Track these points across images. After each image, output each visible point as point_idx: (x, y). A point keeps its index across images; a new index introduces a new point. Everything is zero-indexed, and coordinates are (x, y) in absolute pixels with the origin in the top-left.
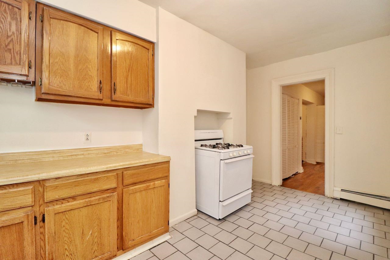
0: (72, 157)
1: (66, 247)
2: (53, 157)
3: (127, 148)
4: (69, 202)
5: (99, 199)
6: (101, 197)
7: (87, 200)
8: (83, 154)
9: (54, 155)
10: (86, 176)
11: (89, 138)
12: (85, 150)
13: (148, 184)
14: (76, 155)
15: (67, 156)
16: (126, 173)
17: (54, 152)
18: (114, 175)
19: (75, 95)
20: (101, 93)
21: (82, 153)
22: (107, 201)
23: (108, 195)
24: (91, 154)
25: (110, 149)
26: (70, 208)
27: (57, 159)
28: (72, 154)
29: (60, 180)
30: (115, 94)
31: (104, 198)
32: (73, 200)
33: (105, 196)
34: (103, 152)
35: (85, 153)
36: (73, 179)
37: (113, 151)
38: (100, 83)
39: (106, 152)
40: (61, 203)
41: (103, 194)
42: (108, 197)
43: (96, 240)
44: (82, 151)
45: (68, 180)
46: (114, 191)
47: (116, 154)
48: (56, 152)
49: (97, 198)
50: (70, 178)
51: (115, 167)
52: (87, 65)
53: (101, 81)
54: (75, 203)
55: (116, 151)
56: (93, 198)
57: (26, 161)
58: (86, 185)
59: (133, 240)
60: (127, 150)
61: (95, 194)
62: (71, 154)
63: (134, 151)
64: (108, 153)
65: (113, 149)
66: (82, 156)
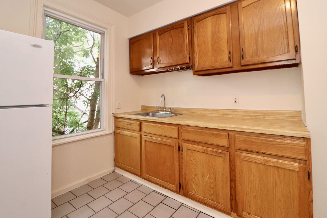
0: (224, 115)
1: (193, 176)
2: (212, 114)
3: (277, 114)
4: (195, 145)
5: (213, 152)
6: (215, 150)
7: (205, 148)
8: (232, 115)
9: (213, 112)
10: (205, 129)
11: (237, 101)
12: (233, 111)
13: (266, 158)
14: (226, 114)
15: (221, 114)
16: (237, 136)
17: (213, 110)
18: (225, 135)
19: (212, 68)
20: (230, 62)
21: (231, 113)
22: (219, 156)
23: (221, 151)
24: (238, 115)
25: (256, 113)
26: (195, 149)
27: (214, 115)
28: (225, 113)
29: (191, 127)
30: (243, 60)
31: (217, 153)
32: (197, 145)
33: (218, 151)
34: (249, 115)
35: (233, 113)
36: (196, 129)
37: (260, 115)
38: (230, 53)
39: (252, 115)
40: (194, 144)
41: (217, 149)
42: (220, 153)
43: (212, 186)
44: (231, 112)
45: (193, 129)
46: (228, 150)
47: (263, 118)
48: (214, 110)
49: (212, 149)
50: (195, 128)
51: (226, 127)
52: (220, 43)
53: (230, 52)
54: (197, 147)
55: (263, 115)
56: (209, 149)
57: (199, 114)
58: (204, 136)
59: (249, 214)
60: (278, 116)
61: (211, 146)
62: (223, 113)
63: (287, 118)
64: (254, 117)
65: (259, 113)
66: (231, 116)
